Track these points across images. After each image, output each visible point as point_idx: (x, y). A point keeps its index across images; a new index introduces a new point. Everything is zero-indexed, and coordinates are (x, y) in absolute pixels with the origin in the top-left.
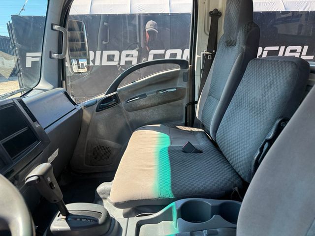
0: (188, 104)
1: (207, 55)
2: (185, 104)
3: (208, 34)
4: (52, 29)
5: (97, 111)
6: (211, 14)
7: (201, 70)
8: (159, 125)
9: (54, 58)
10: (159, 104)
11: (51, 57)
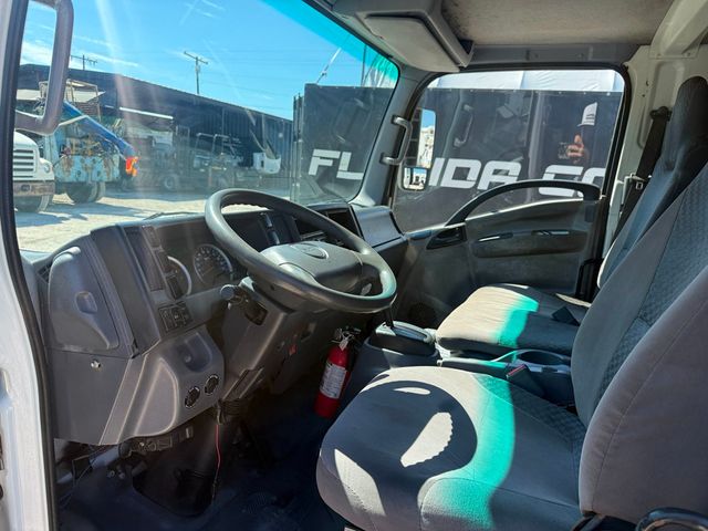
0: (587, 262)
1: (634, 182)
2: (581, 261)
3: (643, 145)
4: (392, 122)
5: (428, 248)
6: (653, 114)
7: (622, 206)
8: (525, 287)
9: (384, 164)
10: (533, 253)
11: (381, 161)
